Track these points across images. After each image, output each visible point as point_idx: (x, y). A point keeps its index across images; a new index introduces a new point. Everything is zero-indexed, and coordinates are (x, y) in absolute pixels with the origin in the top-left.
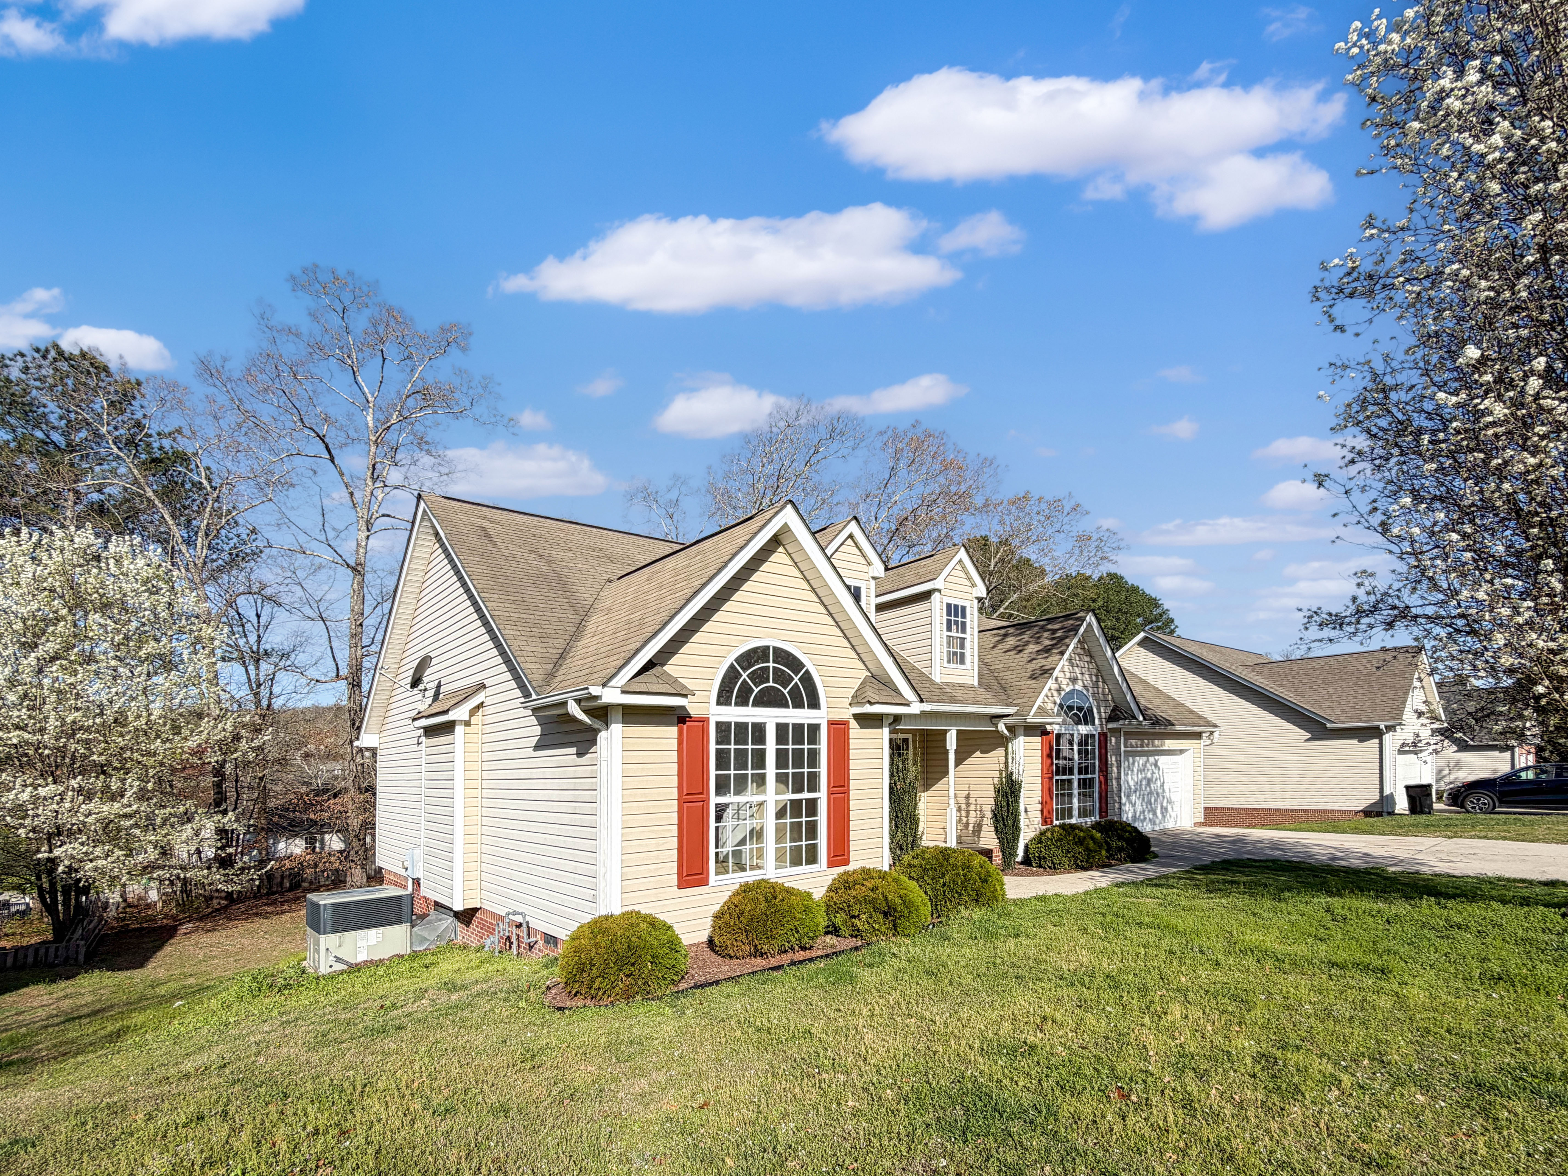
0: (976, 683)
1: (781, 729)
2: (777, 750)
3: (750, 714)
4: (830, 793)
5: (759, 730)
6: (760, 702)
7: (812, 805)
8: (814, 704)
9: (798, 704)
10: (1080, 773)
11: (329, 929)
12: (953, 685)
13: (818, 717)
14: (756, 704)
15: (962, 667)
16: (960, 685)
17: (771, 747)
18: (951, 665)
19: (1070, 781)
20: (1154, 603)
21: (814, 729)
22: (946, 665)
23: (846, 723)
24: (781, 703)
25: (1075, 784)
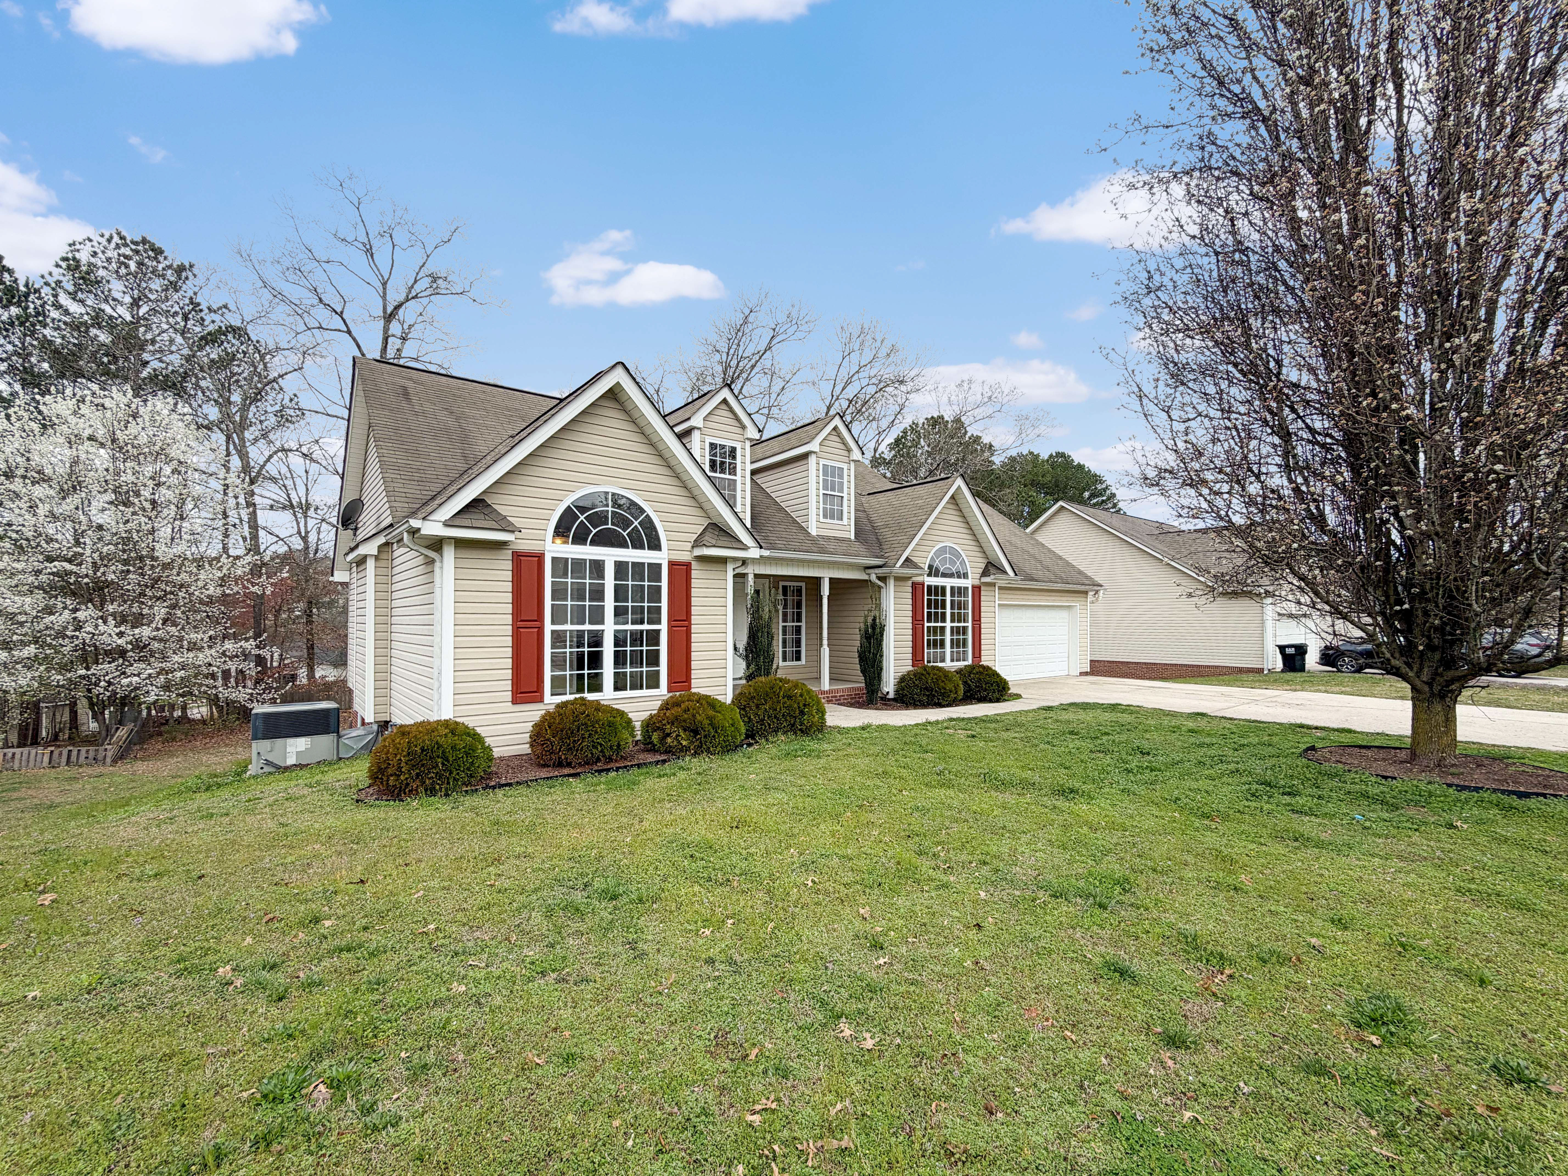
0: (853, 537)
1: (620, 568)
2: (616, 585)
3: (588, 552)
4: (670, 628)
5: (598, 567)
6: (597, 541)
7: (654, 637)
8: (655, 545)
9: (638, 545)
10: (952, 621)
11: (260, 735)
12: (828, 538)
13: (661, 557)
14: (593, 543)
15: (840, 522)
16: (835, 538)
17: (609, 582)
18: (828, 521)
19: (943, 629)
20: (1096, 479)
21: (655, 569)
22: (822, 520)
23: (688, 565)
24: (622, 544)
25: (948, 631)
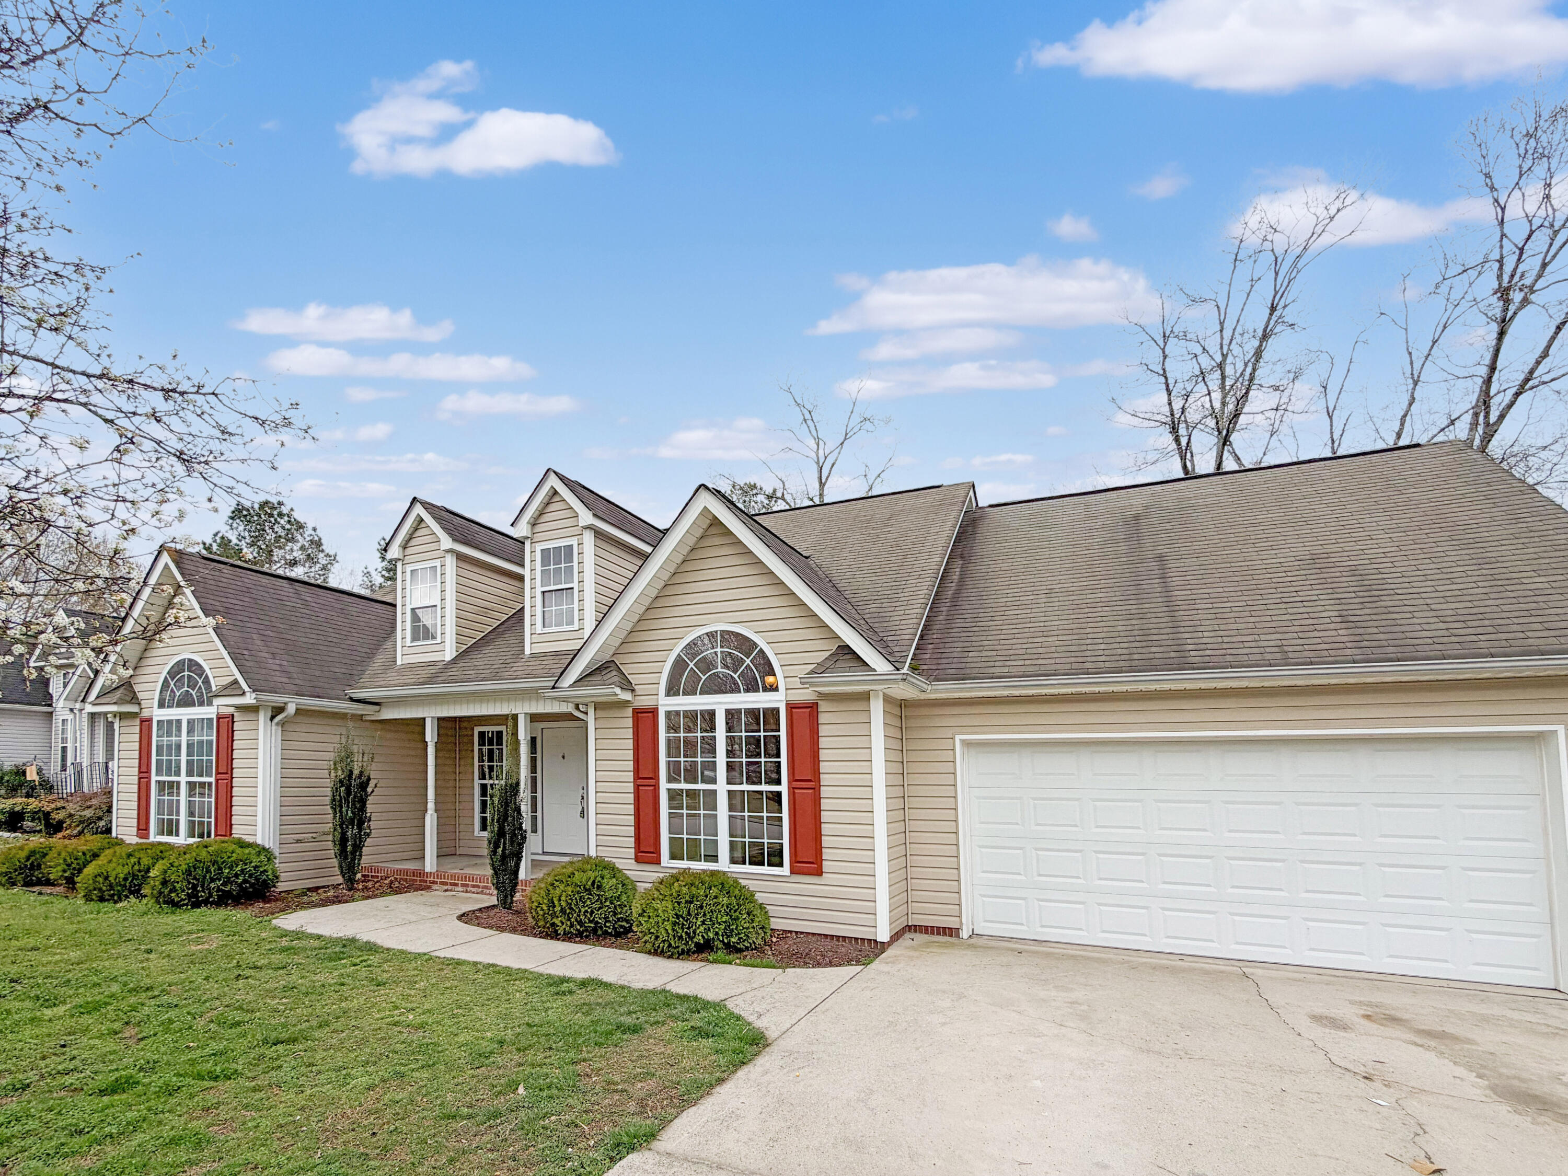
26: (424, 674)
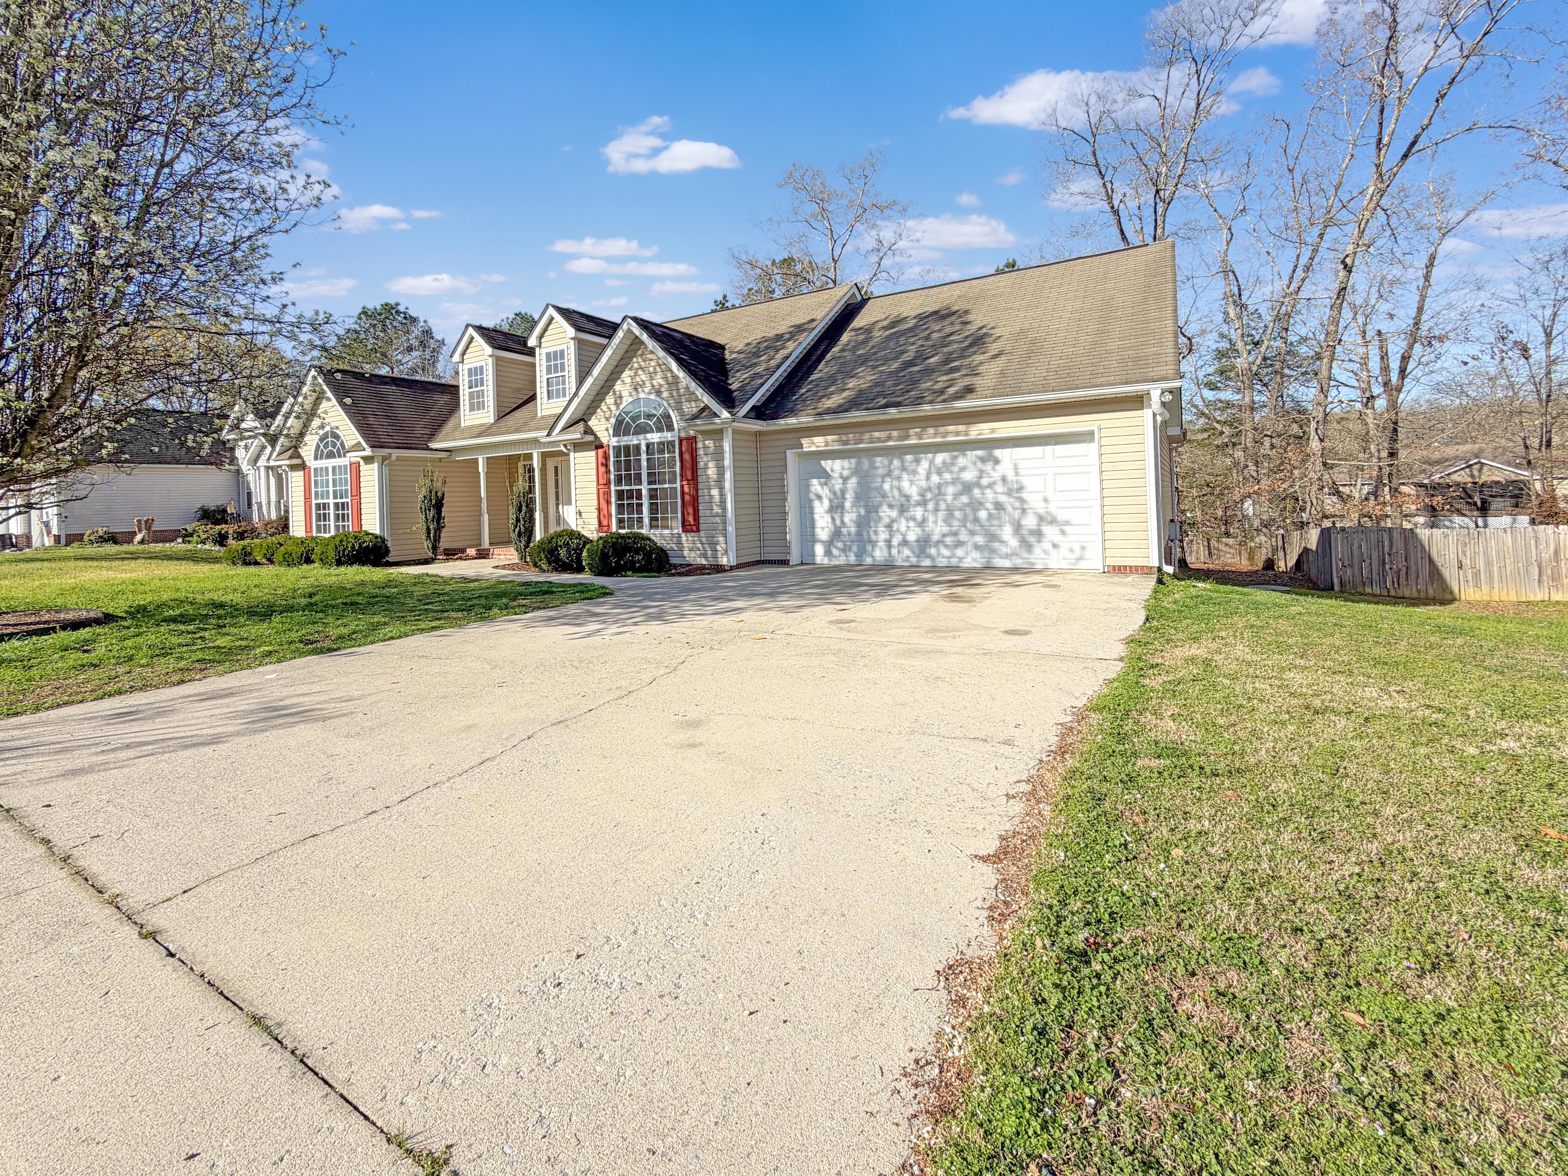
1: (334, 468)
2: (333, 479)
3: (323, 463)
4: (351, 500)
9: (340, 456)
13: (347, 461)
15: (564, 399)
17: (330, 478)
18: (554, 401)
19: (639, 492)
21: (346, 467)
22: (546, 401)
23: (358, 463)
25: (645, 495)
26: (476, 431)
